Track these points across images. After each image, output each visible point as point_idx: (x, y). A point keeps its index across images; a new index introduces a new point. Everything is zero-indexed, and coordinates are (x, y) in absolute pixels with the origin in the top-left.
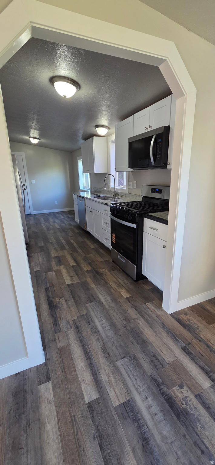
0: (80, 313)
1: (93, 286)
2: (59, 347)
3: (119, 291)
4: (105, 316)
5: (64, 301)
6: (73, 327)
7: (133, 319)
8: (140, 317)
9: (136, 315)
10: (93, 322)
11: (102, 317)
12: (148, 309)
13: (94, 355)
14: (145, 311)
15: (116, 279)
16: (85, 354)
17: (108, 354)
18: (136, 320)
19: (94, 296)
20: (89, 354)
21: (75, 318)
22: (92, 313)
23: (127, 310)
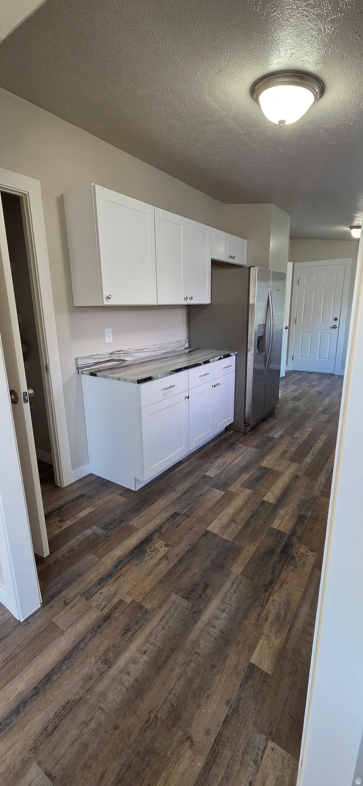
0: (144, 599)
1: (237, 569)
2: (54, 620)
3: (265, 632)
4: (160, 650)
5: (161, 554)
6: (106, 611)
7: (185, 734)
8: (207, 751)
9: (208, 732)
10: (130, 641)
11: (155, 645)
12: (255, 762)
13: (47, 698)
14: (240, 754)
15: (303, 598)
16: (47, 676)
17: (55, 728)
18: (188, 744)
19: (209, 591)
20: (47, 684)
21: (128, 600)
22: (156, 620)
23: (209, 692)
